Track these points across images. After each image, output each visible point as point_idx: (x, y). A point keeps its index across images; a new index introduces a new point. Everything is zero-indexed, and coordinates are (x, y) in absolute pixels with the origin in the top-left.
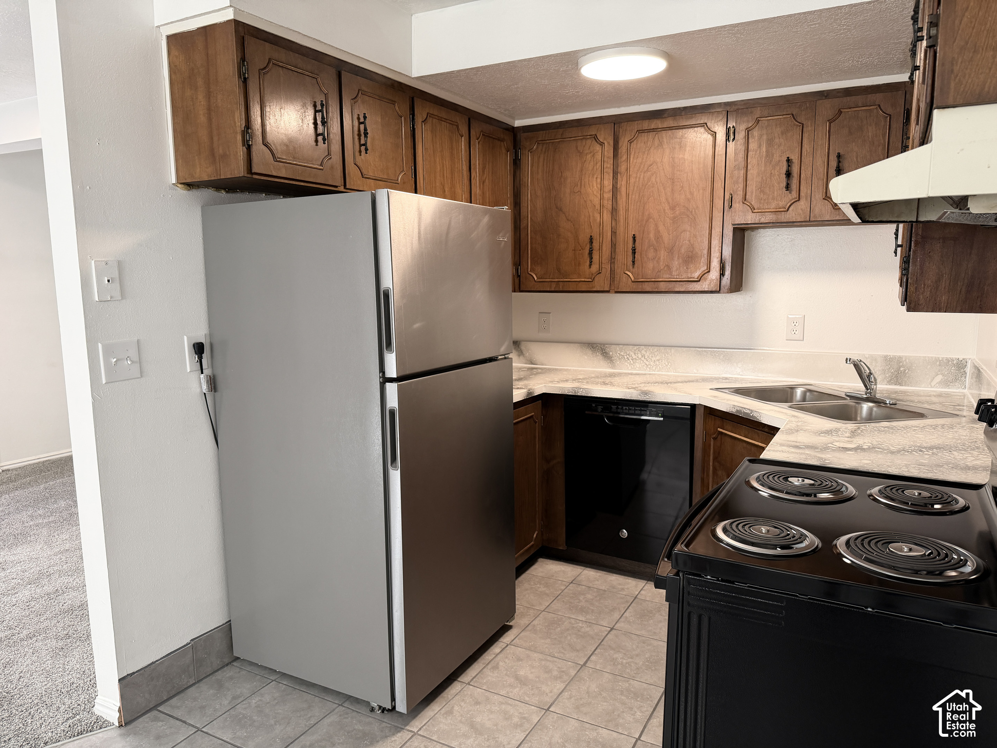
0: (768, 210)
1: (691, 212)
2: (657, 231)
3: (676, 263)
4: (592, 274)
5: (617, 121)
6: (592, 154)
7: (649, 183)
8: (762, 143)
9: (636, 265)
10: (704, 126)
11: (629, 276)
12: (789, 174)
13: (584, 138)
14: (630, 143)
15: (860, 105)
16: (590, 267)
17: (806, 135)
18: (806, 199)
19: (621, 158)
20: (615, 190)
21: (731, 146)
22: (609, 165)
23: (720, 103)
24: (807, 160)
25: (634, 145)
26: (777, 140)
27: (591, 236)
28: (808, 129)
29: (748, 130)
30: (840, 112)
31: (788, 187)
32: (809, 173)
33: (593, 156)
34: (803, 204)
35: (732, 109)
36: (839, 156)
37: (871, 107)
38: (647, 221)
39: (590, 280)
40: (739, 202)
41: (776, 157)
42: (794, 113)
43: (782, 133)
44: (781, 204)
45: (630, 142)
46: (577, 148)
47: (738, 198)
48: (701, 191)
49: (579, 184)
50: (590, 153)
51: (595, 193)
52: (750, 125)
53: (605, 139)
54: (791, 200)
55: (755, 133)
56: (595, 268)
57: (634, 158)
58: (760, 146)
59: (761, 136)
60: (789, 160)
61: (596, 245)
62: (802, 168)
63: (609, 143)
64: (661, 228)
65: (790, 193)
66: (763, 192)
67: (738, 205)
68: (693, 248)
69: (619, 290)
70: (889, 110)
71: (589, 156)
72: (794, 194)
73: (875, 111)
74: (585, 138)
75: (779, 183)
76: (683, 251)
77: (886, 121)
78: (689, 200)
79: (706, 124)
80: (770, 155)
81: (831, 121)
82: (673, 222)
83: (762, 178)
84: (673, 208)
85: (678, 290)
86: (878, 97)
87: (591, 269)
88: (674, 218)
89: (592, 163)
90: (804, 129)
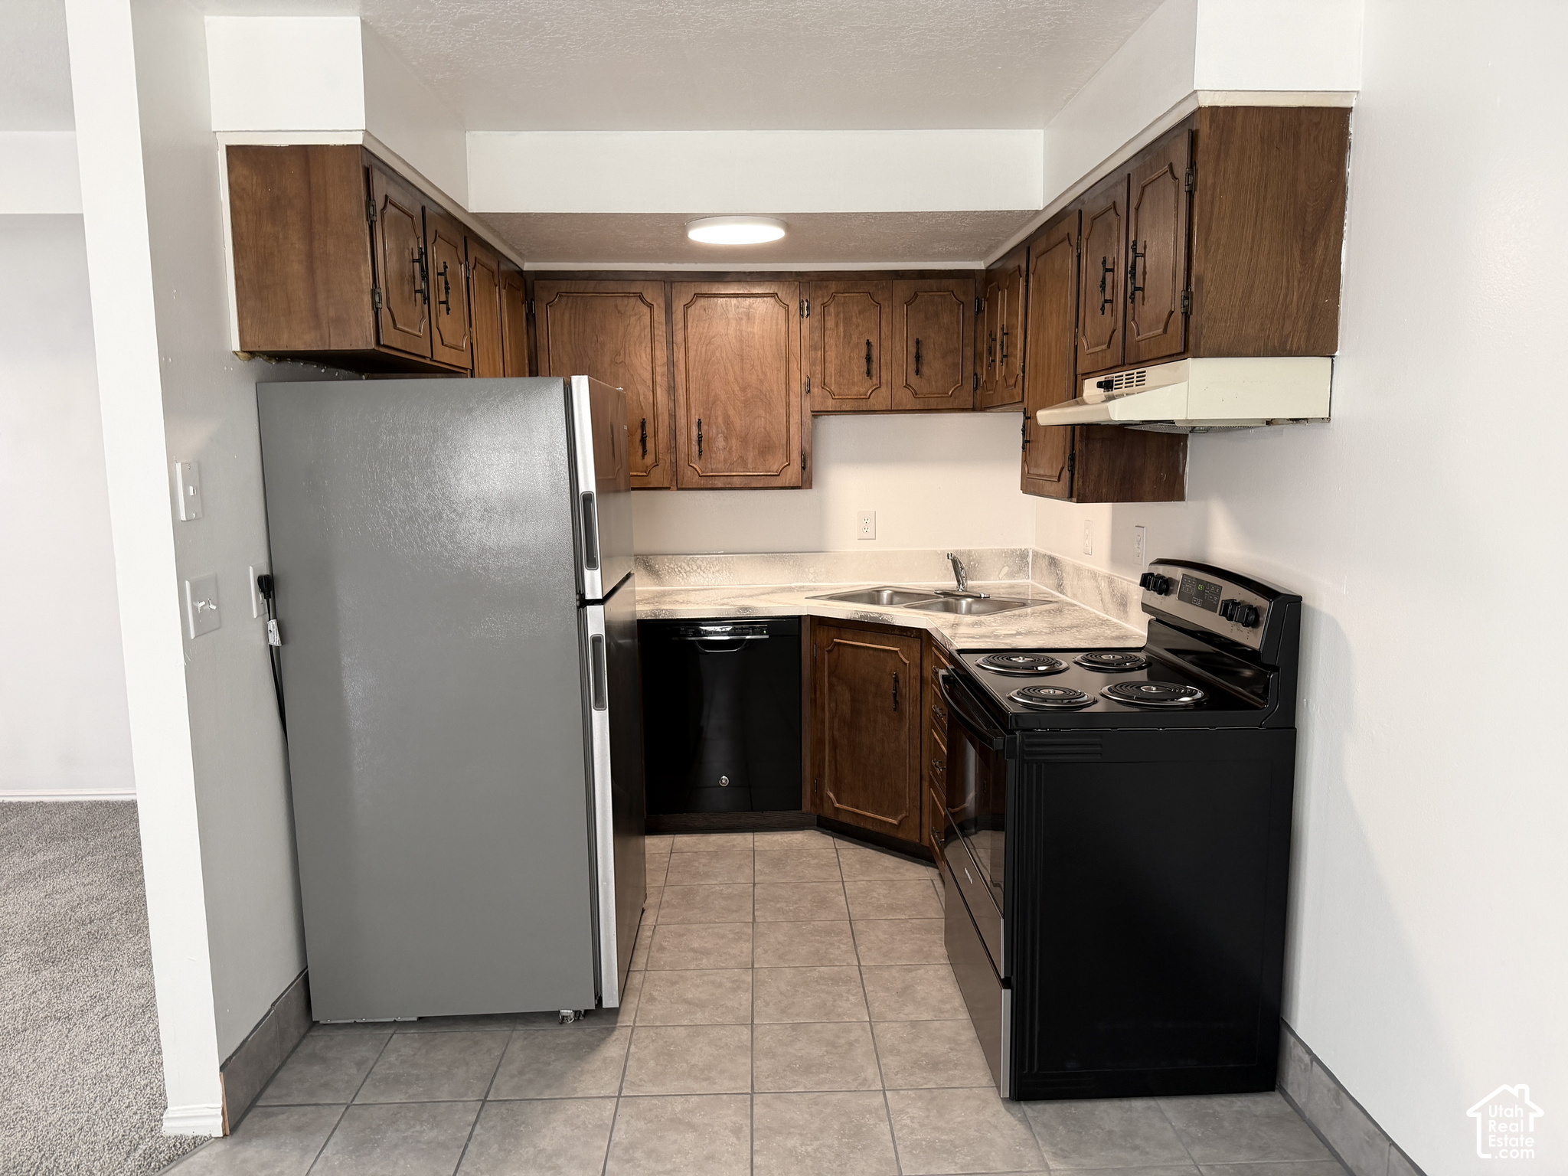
0: (849, 397)
1: (766, 395)
2: (727, 417)
3: (751, 456)
4: (647, 467)
5: (669, 280)
6: (638, 316)
7: (713, 359)
8: (839, 322)
9: (702, 457)
10: (774, 296)
11: (695, 469)
12: (869, 359)
13: (625, 296)
14: (687, 308)
15: (935, 289)
16: (643, 458)
17: (884, 316)
18: (887, 387)
19: (676, 325)
20: (671, 363)
21: (805, 322)
22: (661, 331)
23: (791, 272)
24: (886, 344)
25: (691, 311)
26: (854, 320)
27: (644, 419)
28: (886, 310)
29: (824, 305)
30: (916, 295)
31: (869, 373)
32: (889, 358)
33: (639, 319)
34: (884, 391)
35: (804, 280)
36: (918, 342)
37: (945, 293)
38: (713, 404)
39: (645, 474)
40: (818, 387)
41: (855, 339)
42: (871, 292)
43: (860, 313)
44: (862, 390)
45: (687, 306)
46: (616, 306)
47: (817, 380)
48: (775, 372)
49: (622, 353)
50: (635, 315)
51: (644, 365)
52: (825, 301)
53: (653, 299)
54: (871, 387)
55: (832, 309)
56: (650, 459)
57: (692, 327)
58: (837, 325)
59: (837, 315)
60: (868, 343)
61: (649, 430)
62: (882, 353)
63: (658, 305)
64: (731, 412)
65: (871, 379)
66: (843, 376)
67: (816, 389)
68: (770, 437)
69: (683, 486)
70: (962, 298)
71: (633, 319)
72: (875, 380)
73: (949, 297)
74: (627, 295)
75: (858, 368)
76: (758, 441)
77: (959, 309)
78: (762, 382)
79: (777, 294)
80: (847, 336)
81: (908, 304)
82: (745, 406)
83: (841, 361)
84: (743, 390)
85: (755, 486)
86: (950, 283)
87: (645, 460)
88: (746, 401)
89: (638, 328)
90: (882, 311)
